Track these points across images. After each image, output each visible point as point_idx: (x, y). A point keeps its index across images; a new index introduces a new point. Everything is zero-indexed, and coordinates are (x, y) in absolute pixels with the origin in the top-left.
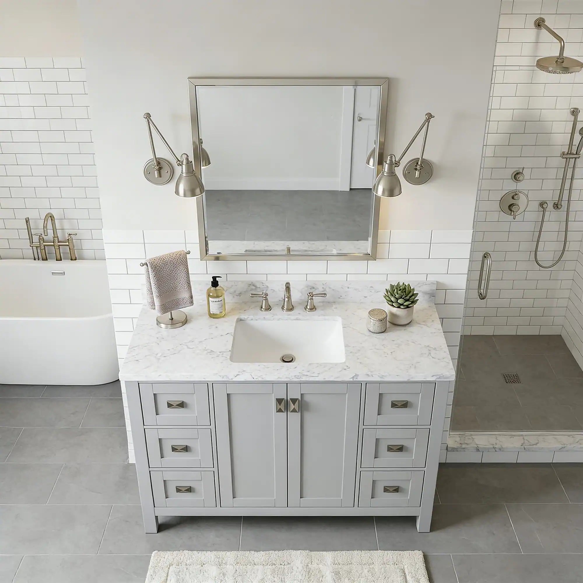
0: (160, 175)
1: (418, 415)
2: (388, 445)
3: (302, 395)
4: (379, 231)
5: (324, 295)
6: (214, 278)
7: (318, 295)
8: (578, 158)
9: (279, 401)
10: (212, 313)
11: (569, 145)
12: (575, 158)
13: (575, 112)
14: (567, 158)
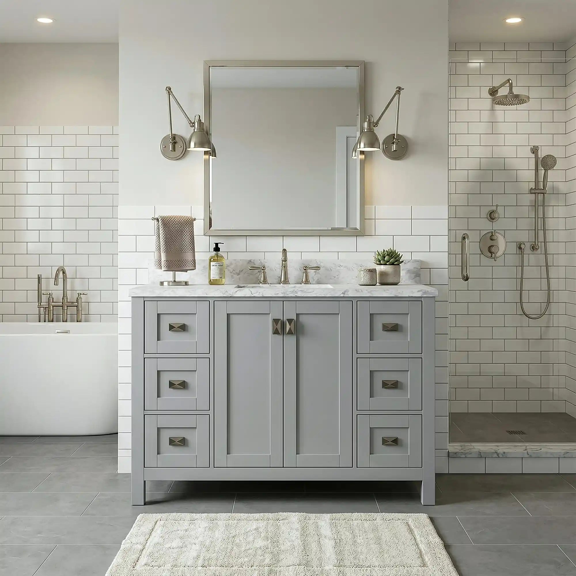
0: (174, 149)
1: (409, 340)
2: (382, 381)
3: (298, 315)
4: (365, 206)
5: (317, 268)
6: (217, 244)
7: (312, 268)
8: (546, 193)
9: (276, 321)
10: (213, 279)
11: (535, 182)
12: (543, 193)
13: (535, 150)
14: (535, 193)
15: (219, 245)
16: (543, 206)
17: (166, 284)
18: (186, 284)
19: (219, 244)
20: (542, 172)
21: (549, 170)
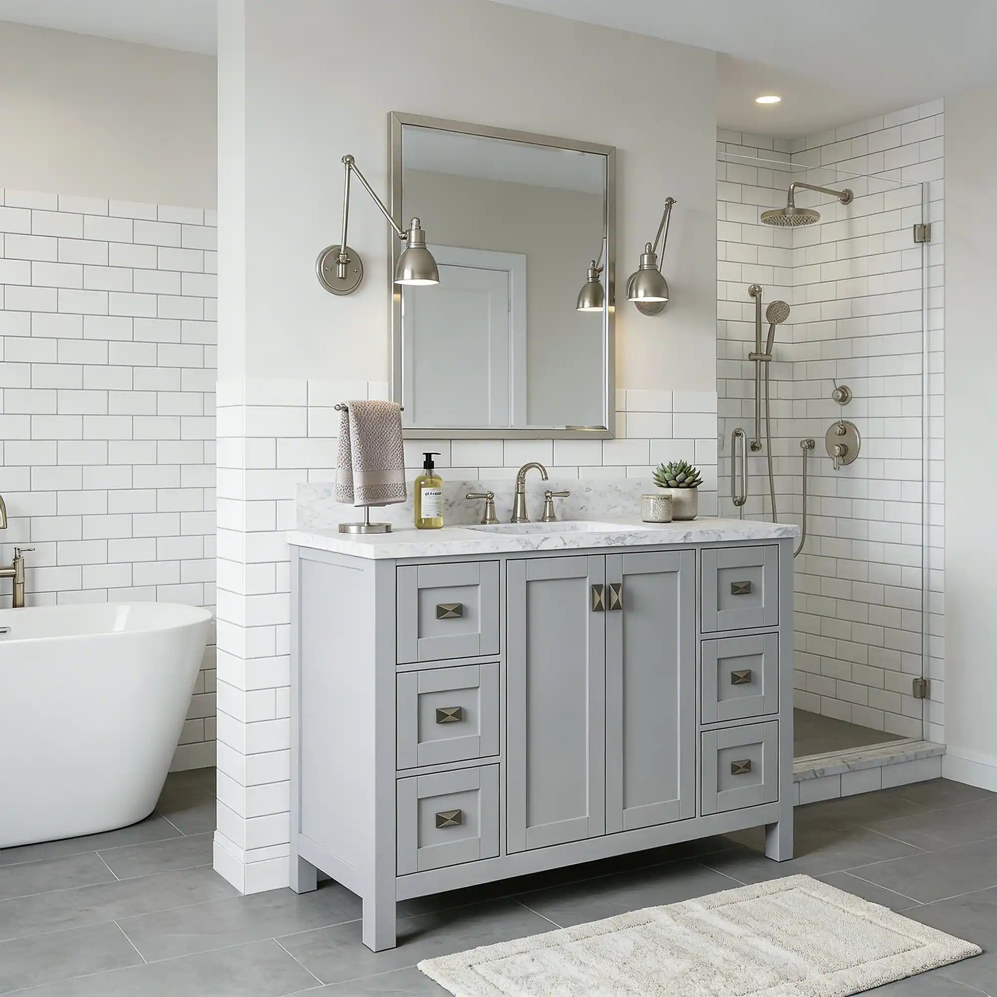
2: (733, 673)
5: (566, 494)
6: (428, 456)
7: (558, 494)
8: (770, 361)
9: (596, 588)
10: (424, 519)
11: (756, 342)
12: (766, 361)
13: (755, 292)
14: (756, 360)
15: (433, 458)
16: (767, 380)
17: (353, 529)
18: (388, 529)
19: (432, 455)
20: (766, 327)
21: (776, 326)
